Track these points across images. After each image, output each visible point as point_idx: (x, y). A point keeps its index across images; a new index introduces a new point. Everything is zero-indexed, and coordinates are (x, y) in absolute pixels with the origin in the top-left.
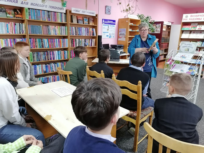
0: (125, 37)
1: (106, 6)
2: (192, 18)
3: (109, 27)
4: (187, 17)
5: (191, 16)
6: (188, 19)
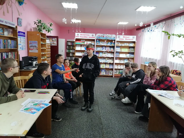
0: (37, 49)
1: (18, 18)
2: (82, 36)
3: (21, 38)
4: (78, 35)
5: (81, 35)
6: (79, 37)
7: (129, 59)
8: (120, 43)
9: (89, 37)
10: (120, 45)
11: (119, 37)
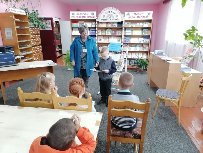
5: (77, 14)
7: (143, 45)
8: (131, 23)
9: (88, 17)
10: (130, 26)
11: (128, 14)
